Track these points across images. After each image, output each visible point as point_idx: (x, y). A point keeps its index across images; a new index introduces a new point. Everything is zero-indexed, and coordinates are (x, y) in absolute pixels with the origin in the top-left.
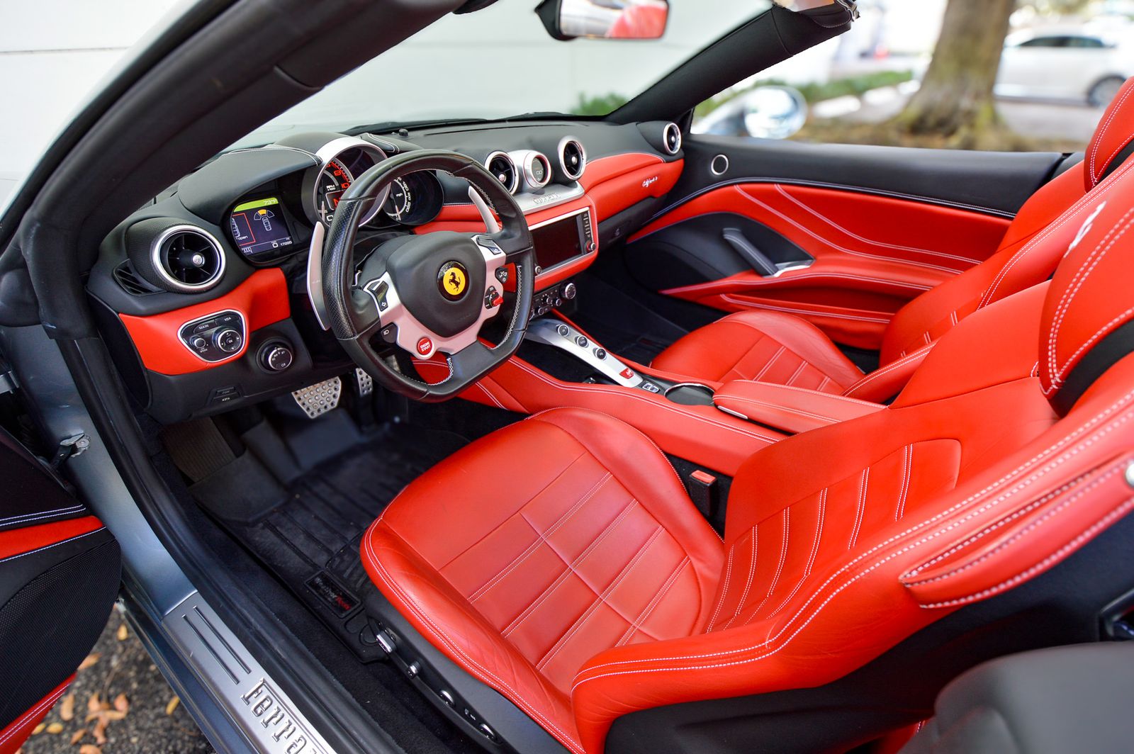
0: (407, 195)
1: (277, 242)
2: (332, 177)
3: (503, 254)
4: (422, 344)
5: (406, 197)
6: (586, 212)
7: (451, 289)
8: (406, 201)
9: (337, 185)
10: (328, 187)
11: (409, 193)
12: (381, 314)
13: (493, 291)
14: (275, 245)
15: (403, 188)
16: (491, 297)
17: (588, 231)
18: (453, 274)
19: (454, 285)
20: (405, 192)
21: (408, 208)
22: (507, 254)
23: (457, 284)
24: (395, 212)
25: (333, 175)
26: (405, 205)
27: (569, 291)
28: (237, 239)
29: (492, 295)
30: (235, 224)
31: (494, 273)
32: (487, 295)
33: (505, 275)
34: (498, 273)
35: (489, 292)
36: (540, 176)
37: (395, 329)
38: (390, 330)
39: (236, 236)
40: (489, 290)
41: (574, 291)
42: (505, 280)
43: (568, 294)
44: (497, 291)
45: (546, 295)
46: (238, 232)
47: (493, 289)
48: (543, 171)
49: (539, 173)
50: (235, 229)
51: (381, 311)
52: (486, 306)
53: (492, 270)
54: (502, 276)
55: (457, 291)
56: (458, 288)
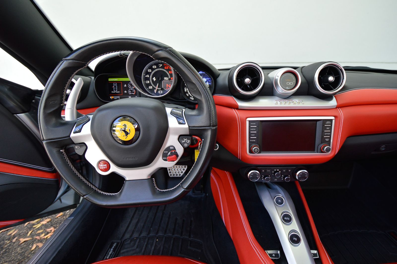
1: (131, 97)
2: (168, 74)
3: (186, 126)
4: (102, 164)
6: (331, 120)
9: (170, 78)
10: (165, 78)
12: (73, 135)
13: (172, 150)
16: (169, 154)
17: (327, 135)
18: (125, 125)
19: (124, 133)
22: (189, 127)
23: (127, 133)
25: (169, 72)
27: (300, 175)
28: (115, 92)
29: (170, 152)
30: (117, 86)
31: (177, 137)
32: (165, 150)
33: (188, 141)
34: (181, 137)
35: (168, 149)
36: (289, 86)
37: (85, 147)
38: (81, 146)
39: (115, 90)
40: (169, 147)
41: (306, 176)
42: (186, 145)
43: (299, 176)
44: (176, 151)
45: (278, 170)
46: (117, 89)
47: (173, 148)
48: (293, 82)
49: (289, 83)
50: (116, 88)
51: (74, 133)
52: (163, 157)
53: (175, 134)
54: (184, 141)
55: (126, 138)
56: (127, 136)
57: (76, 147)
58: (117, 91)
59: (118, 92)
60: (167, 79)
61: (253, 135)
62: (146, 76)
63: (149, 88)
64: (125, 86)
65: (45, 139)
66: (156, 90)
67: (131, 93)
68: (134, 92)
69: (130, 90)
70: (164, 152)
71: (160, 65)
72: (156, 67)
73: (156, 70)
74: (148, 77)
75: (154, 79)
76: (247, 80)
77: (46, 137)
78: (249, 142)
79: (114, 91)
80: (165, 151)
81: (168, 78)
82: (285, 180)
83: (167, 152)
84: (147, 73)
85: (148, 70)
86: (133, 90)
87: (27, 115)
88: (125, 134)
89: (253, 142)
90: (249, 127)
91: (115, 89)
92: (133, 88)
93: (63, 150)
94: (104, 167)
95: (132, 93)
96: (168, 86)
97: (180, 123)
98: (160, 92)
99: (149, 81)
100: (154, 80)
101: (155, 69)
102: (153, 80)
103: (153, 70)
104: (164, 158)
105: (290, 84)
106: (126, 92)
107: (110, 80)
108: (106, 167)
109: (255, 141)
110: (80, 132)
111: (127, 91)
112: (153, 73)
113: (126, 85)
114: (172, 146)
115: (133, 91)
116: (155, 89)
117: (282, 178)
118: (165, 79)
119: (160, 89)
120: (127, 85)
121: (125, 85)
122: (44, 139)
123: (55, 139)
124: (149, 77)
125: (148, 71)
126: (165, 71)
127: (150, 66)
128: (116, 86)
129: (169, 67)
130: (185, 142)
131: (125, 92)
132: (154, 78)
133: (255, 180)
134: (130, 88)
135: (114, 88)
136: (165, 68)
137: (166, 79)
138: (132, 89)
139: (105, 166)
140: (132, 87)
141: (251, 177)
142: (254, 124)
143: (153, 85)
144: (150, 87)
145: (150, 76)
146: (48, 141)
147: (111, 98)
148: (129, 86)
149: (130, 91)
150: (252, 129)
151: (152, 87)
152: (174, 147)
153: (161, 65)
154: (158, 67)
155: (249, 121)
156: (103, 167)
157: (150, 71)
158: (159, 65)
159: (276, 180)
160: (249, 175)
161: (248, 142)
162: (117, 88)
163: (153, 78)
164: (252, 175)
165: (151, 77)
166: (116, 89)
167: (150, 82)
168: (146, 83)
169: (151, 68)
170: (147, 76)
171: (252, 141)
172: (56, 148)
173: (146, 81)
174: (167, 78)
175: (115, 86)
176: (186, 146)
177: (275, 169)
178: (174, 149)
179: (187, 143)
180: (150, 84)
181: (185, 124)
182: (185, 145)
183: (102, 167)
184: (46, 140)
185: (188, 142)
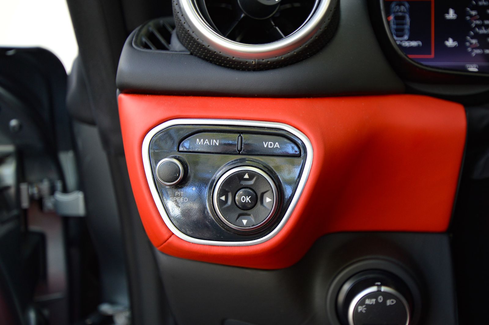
28: (398, 43)
30: (407, 16)
39: (399, 37)
46: (407, 31)
50: (403, 25)
58: (406, 37)
59: (414, 44)
64: (452, 15)
67: (478, 51)
69: (477, 36)
79: (395, 37)
91: (397, 30)
106: (455, 44)
111: (461, 40)
113: (455, 13)
120: (461, 13)
121: (451, 11)
128: (403, 18)
131: (450, 43)
134: (478, 26)
135: (394, 27)
138: (483, 31)
148: (472, 17)
149: (472, 38)
162: (407, 27)
166: (402, 30)
175: (396, 18)
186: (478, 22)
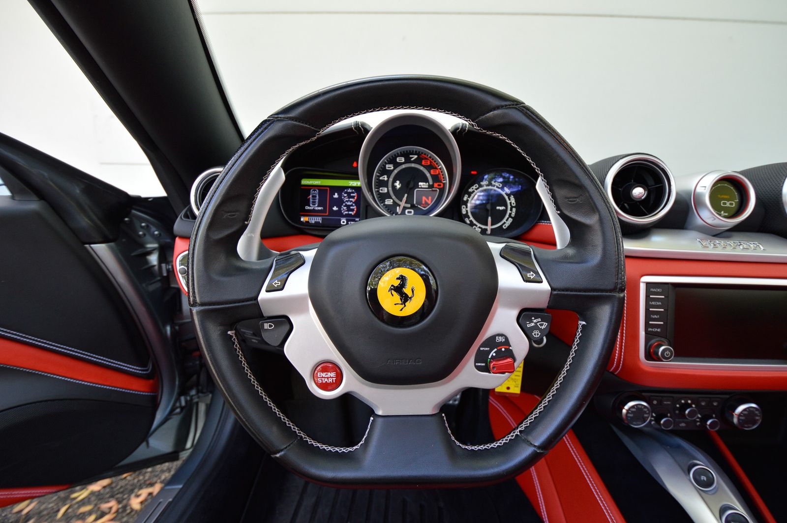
0: (511, 210)
1: (347, 220)
2: (428, 175)
3: (545, 286)
4: (324, 370)
5: (509, 212)
7: (389, 303)
8: (507, 216)
9: (431, 183)
10: (420, 184)
11: (514, 210)
12: (263, 295)
13: (501, 344)
14: (344, 222)
15: (508, 202)
16: (493, 353)
18: (402, 279)
19: (397, 297)
20: (509, 207)
21: (507, 225)
22: (552, 289)
23: (405, 299)
24: (487, 225)
25: (430, 173)
26: (504, 220)
27: (745, 415)
28: (312, 208)
29: (496, 350)
30: (317, 196)
31: (515, 313)
32: (484, 344)
33: (542, 325)
34: (525, 315)
35: (491, 342)
36: (726, 209)
37: (287, 327)
38: (277, 325)
39: (313, 205)
40: (493, 338)
41: (757, 418)
42: (538, 334)
43: (741, 418)
44: (510, 348)
45: (689, 402)
46: (317, 203)
47: (504, 340)
48: (735, 202)
49: (725, 204)
50: (315, 199)
51: (267, 291)
52: (476, 361)
53: (510, 305)
54: (533, 324)
55: (401, 310)
56: (405, 306)
57: (266, 326)
58: (316, 205)
59: (320, 208)
60: (424, 187)
61: (656, 317)
62: (381, 178)
63: (386, 203)
64: (336, 196)
65: (198, 300)
66: (402, 207)
67: (347, 212)
68: (353, 210)
69: (346, 206)
70: (481, 349)
71: (412, 158)
72: (403, 161)
73: (404, 166)
74: (386, 179)
75: (398, 185)
76: (638, 192)
77: (200, 299)
78: (646, 333)
79: (311, 205)
80: (482, 346)
81: (427, 184)
82: (708, 427)
83: (487, 349)
84: (384, 171)
85: (387, 166)
86: (352, 205)
87: (112, 250)
88: (401, 300)
89: (655, 334)
90: (647, 296)
91: (313, 202)
92: (351, 201)
93: (234, 332)
94: (328, 378)
95: (350, 213)
96: (425, 201)
97: (527, 280)
98: (409, 212)
99: (386, 189)
100: (396, 186)
101: (401, 164)
102: (394, 187)
103: (396, 165)
104: (480, 364)
105: (728, 205)
106: (337, 209)
107: (305, 182)
108: (334, 379)
109: (659, 330)
110: (282, 289)
111: (339, 207)
112: (396, 171)
113: (338, 195)
114: (502, 335)
115: (351, 207)
116: (399, 206)
117: (698, 421)
118: (420, 186)
119: (409, 206)
120: (340, 195)
121: (336, 194)
122: (196, 303)
123: (223, 304)
124: (388, 180)
125: (387, 168)
126: (422, 168)
127: (392, 157)
128: (316, 196)
129: (431, 162)
130: (536, 327)
131: (335, 208)
132: (398, 182)
133: (640, 423)
134: (347, 201)
135: (311, 200)
136: (423, 163)
137: (422, 186)
138: (349, 203)
139: (331, 377)
140: (351, 199)
141: (630, 417)
142: (659, 290)
143: (394, 197)
144: (389, 202)
145: (388, 177)
146: (207, 307)
147: (302, 219)
148: (345, 197)
149: (344, 206)
150: (653, 303)
151: (392, 201)
152: (506, 339)
153: (416, 157)
154: (408, 160)
155: (649, 285)
156: (326, 380)
157: (390, 167)
158: (411, 156)
159: (683, 425)
160: (624, 411)
161: (642, 334)
162: (317, 201)
163: (394, 181)
164: (633, 412)
165: (391, 179)
166: (315, 202)
167: (388, 190)
168: (380, 191)
169: (392, 161)
170: (384, 178)
171: (653, 330)
172: (220, 325)
173: (381, 189)
174: (424, 184)
175: (313, 196)
176: (536, 336)
177: (682, 398)
178: (507, 343)
179: (540, 330)
180: (387, 195)
181: (542, 282)
182: (535, 334)
183: (323, 379)
184: (202, 304)
185: (543, 327)
186: (347, 199)
